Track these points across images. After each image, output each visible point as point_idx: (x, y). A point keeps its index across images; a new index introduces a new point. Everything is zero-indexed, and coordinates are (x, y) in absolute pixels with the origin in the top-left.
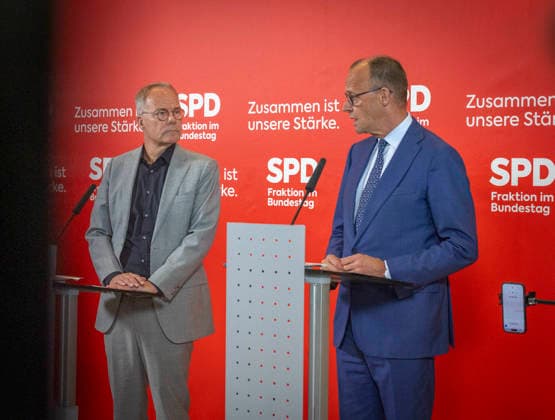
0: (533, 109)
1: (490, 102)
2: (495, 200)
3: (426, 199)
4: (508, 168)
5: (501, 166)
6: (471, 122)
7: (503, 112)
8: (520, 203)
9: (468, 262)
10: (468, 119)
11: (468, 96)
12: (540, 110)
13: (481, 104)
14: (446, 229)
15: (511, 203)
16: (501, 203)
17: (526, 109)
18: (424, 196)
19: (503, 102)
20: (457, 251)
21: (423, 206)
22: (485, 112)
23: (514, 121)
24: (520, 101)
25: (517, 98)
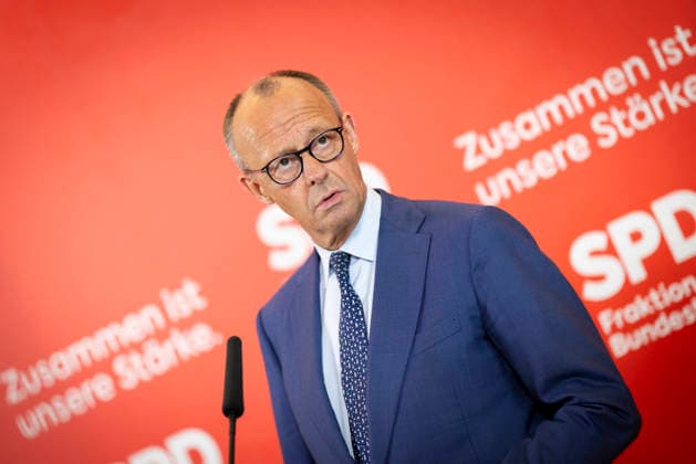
0: (602, 106)
1: (509, 135)
2: (614, 329)
4: (611, 250)
5: (595, 253)
6: (489, 192)
7: (545, 141)
8: (669, 310)
10: (480, 187)
12: (619, 102)
15: (651, 319)
16: (629, 328)
17: (589, 113)
19: (536, 120)
22: (510, 159)
23: (577, 147)
24: (570, 102)
25: (560, 99)
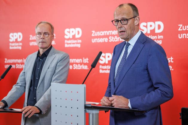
3: (147, 69)
9: (168, 99)
10: (179, 35)
11: (179, 25)
13: (184, 28)
14: (157, 83)
18: (146, 68)
20: (163, 94)
21: (146, 72)
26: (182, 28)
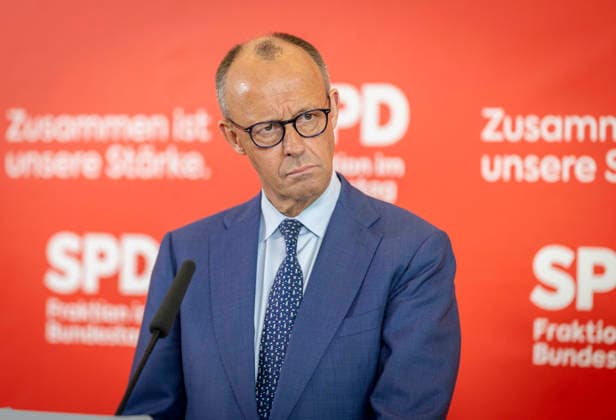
1: (532, 128)
2: (543, 338)
4: (572, 271)
5: (557, 266)
6: (492, 167)
7: (560, 150)
8: (597, 347)
10: (486, 162)
11: (486, 112)
15: (578, 346)
16: (555, 344)
17: (609, 145)
25: (591, 121)
26: (500, 128)
